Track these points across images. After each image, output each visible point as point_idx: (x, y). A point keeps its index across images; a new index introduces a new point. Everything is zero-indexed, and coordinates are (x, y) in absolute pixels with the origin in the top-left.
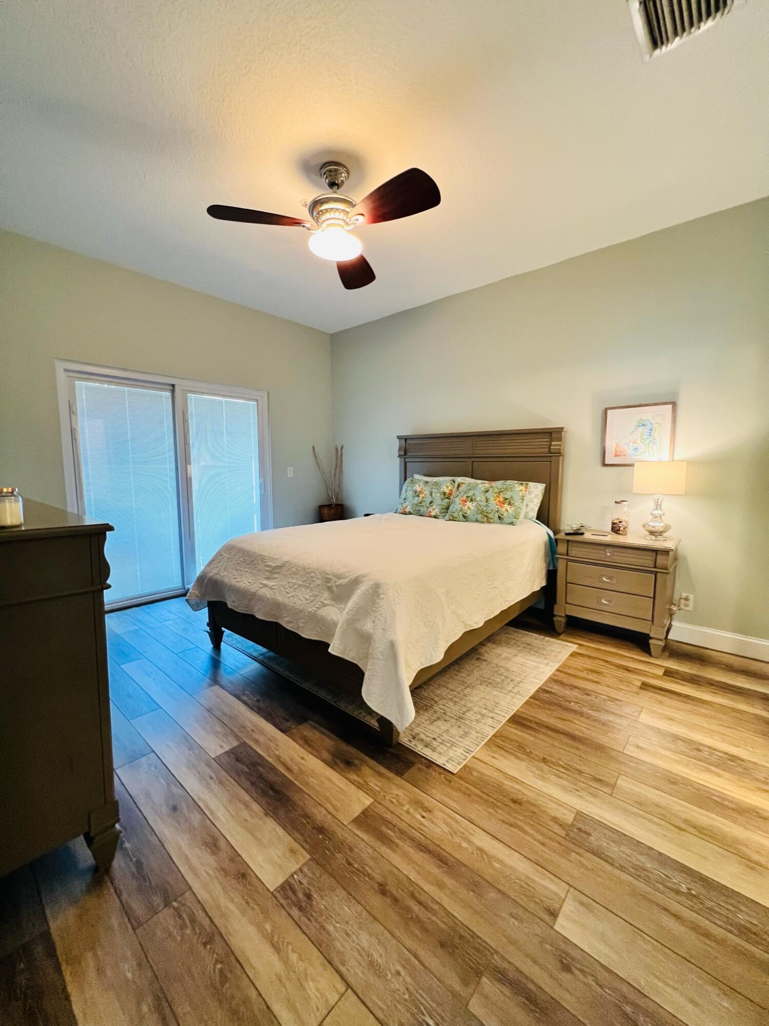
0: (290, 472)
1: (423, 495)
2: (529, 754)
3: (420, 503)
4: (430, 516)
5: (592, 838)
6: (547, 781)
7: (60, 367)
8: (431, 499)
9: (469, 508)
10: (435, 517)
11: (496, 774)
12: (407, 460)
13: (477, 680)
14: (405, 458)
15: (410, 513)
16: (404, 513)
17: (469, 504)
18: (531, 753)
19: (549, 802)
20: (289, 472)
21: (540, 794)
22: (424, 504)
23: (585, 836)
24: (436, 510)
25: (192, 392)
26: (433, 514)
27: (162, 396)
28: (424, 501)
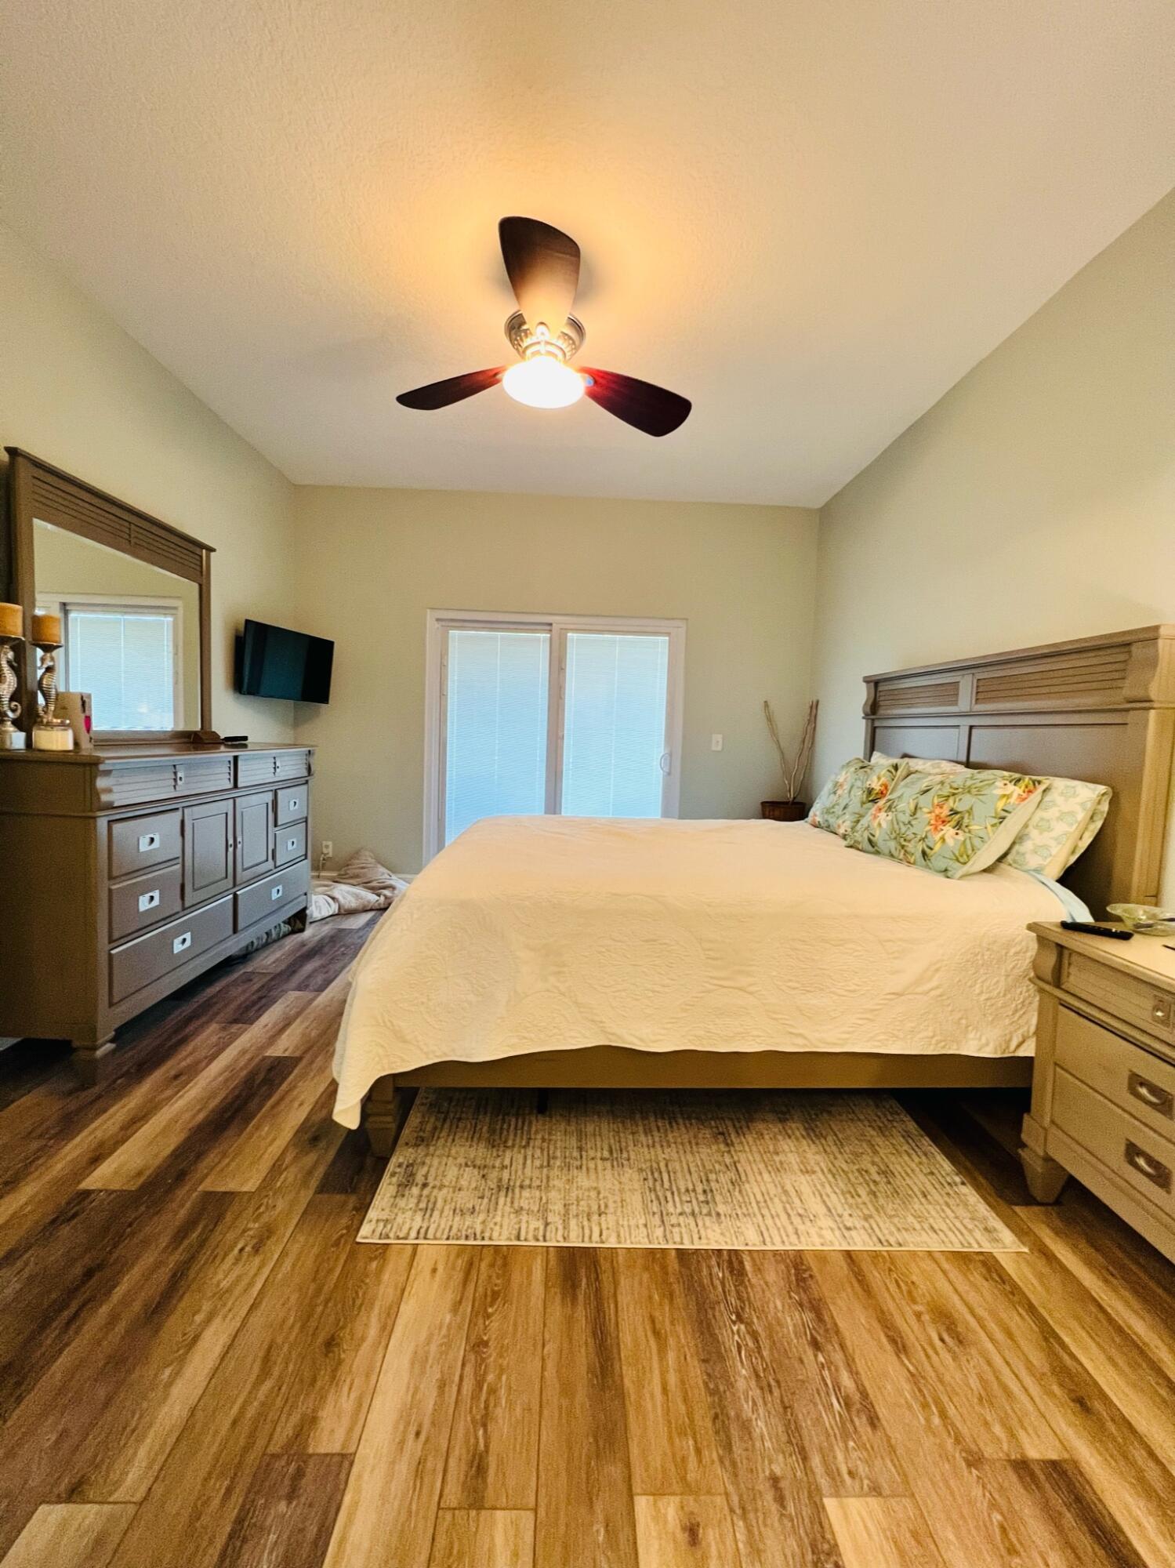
0: (717, 742)
2: (481, 1312)
5: (282, 1506)
6: (417, 1370)
7: (430, 617)
9: (943, 839)
11: (391, 1290)
12: (877, 724)
13: (645, 1161)
14: (873, 720)
17: (948, 831)
18: (488, 1316)
19: (353, 1395)
20: (714, 742)
21: (372, 1372)
23: (284, 1490)
25: (572, 630)
27: (538, 640)
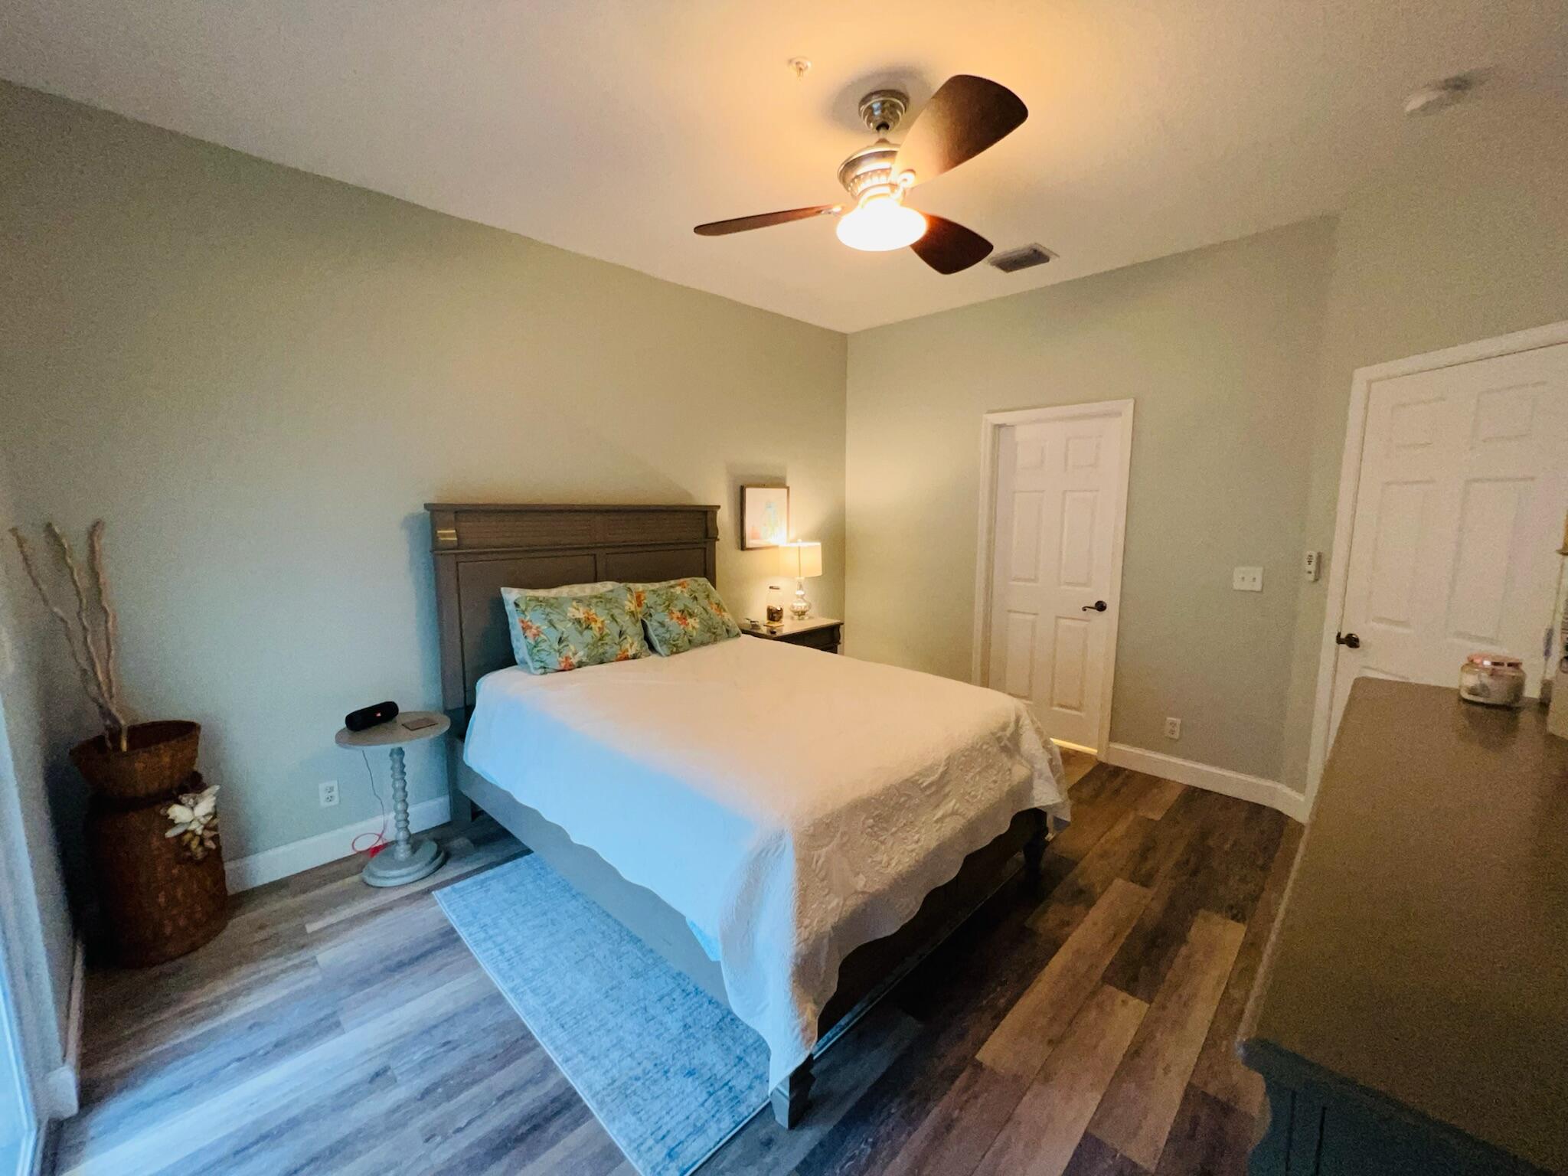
1: (599, 625)
3: (600, 640)
4: (627, 658)
8: (618, 629)
10: (634, 657)
12: (463, 558)
14: (456, 554)
15: (580, 665)
16: (569, 668)
22: (607, 639)
24: (636, 644)
26: (631, 653)
28: (607, 635)
